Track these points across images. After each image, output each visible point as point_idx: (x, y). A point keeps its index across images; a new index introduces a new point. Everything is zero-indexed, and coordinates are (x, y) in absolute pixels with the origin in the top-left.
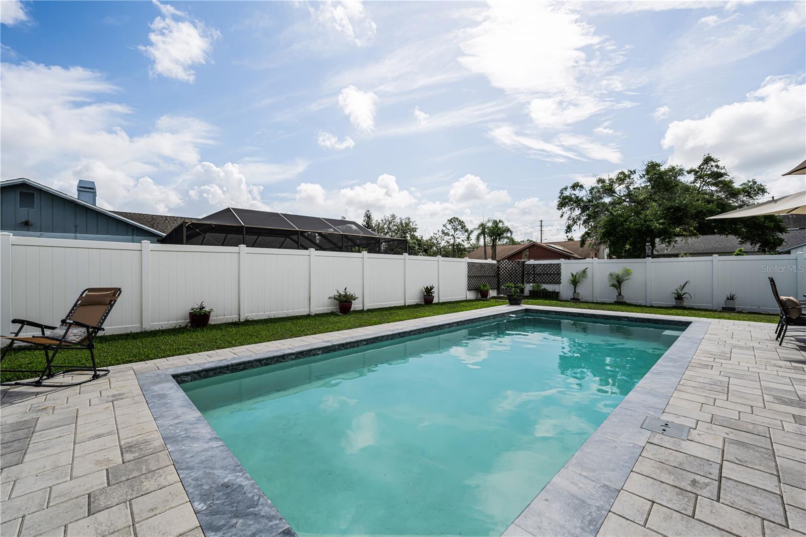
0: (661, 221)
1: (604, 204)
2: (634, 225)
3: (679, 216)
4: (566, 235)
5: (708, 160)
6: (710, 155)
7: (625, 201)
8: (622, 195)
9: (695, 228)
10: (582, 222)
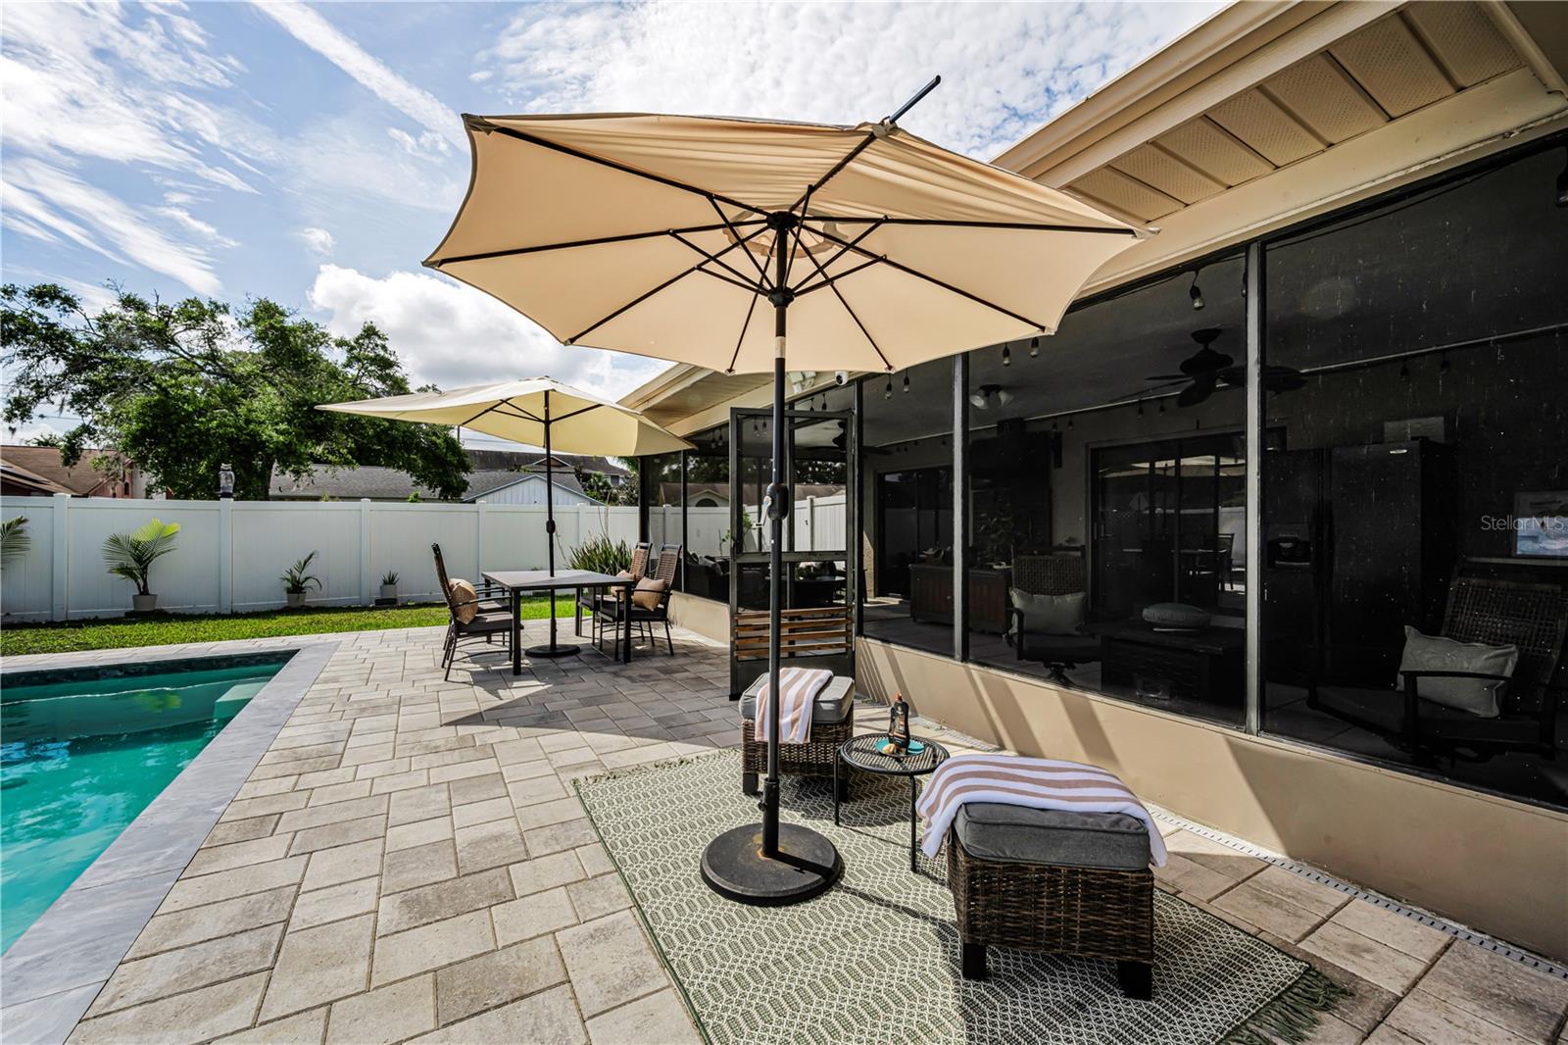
0: (283, 427)
1: (141, 366)
2: (218, 426)
3: (319, 423)
4: (7, 425)
5: (370, 332)
6: (374, 325)
7: (202, 369)
8: (195, 353)
9: (350, 451)
10: (69, 397)
